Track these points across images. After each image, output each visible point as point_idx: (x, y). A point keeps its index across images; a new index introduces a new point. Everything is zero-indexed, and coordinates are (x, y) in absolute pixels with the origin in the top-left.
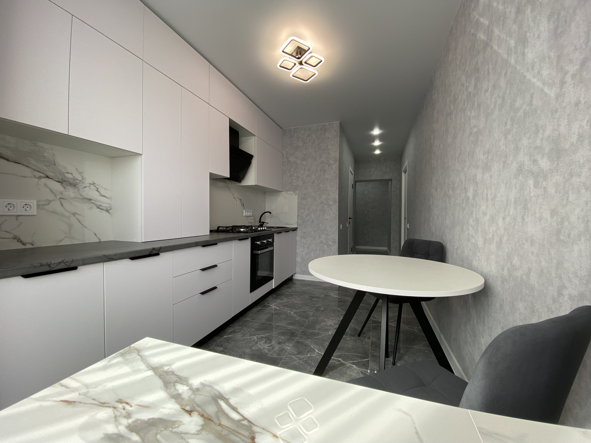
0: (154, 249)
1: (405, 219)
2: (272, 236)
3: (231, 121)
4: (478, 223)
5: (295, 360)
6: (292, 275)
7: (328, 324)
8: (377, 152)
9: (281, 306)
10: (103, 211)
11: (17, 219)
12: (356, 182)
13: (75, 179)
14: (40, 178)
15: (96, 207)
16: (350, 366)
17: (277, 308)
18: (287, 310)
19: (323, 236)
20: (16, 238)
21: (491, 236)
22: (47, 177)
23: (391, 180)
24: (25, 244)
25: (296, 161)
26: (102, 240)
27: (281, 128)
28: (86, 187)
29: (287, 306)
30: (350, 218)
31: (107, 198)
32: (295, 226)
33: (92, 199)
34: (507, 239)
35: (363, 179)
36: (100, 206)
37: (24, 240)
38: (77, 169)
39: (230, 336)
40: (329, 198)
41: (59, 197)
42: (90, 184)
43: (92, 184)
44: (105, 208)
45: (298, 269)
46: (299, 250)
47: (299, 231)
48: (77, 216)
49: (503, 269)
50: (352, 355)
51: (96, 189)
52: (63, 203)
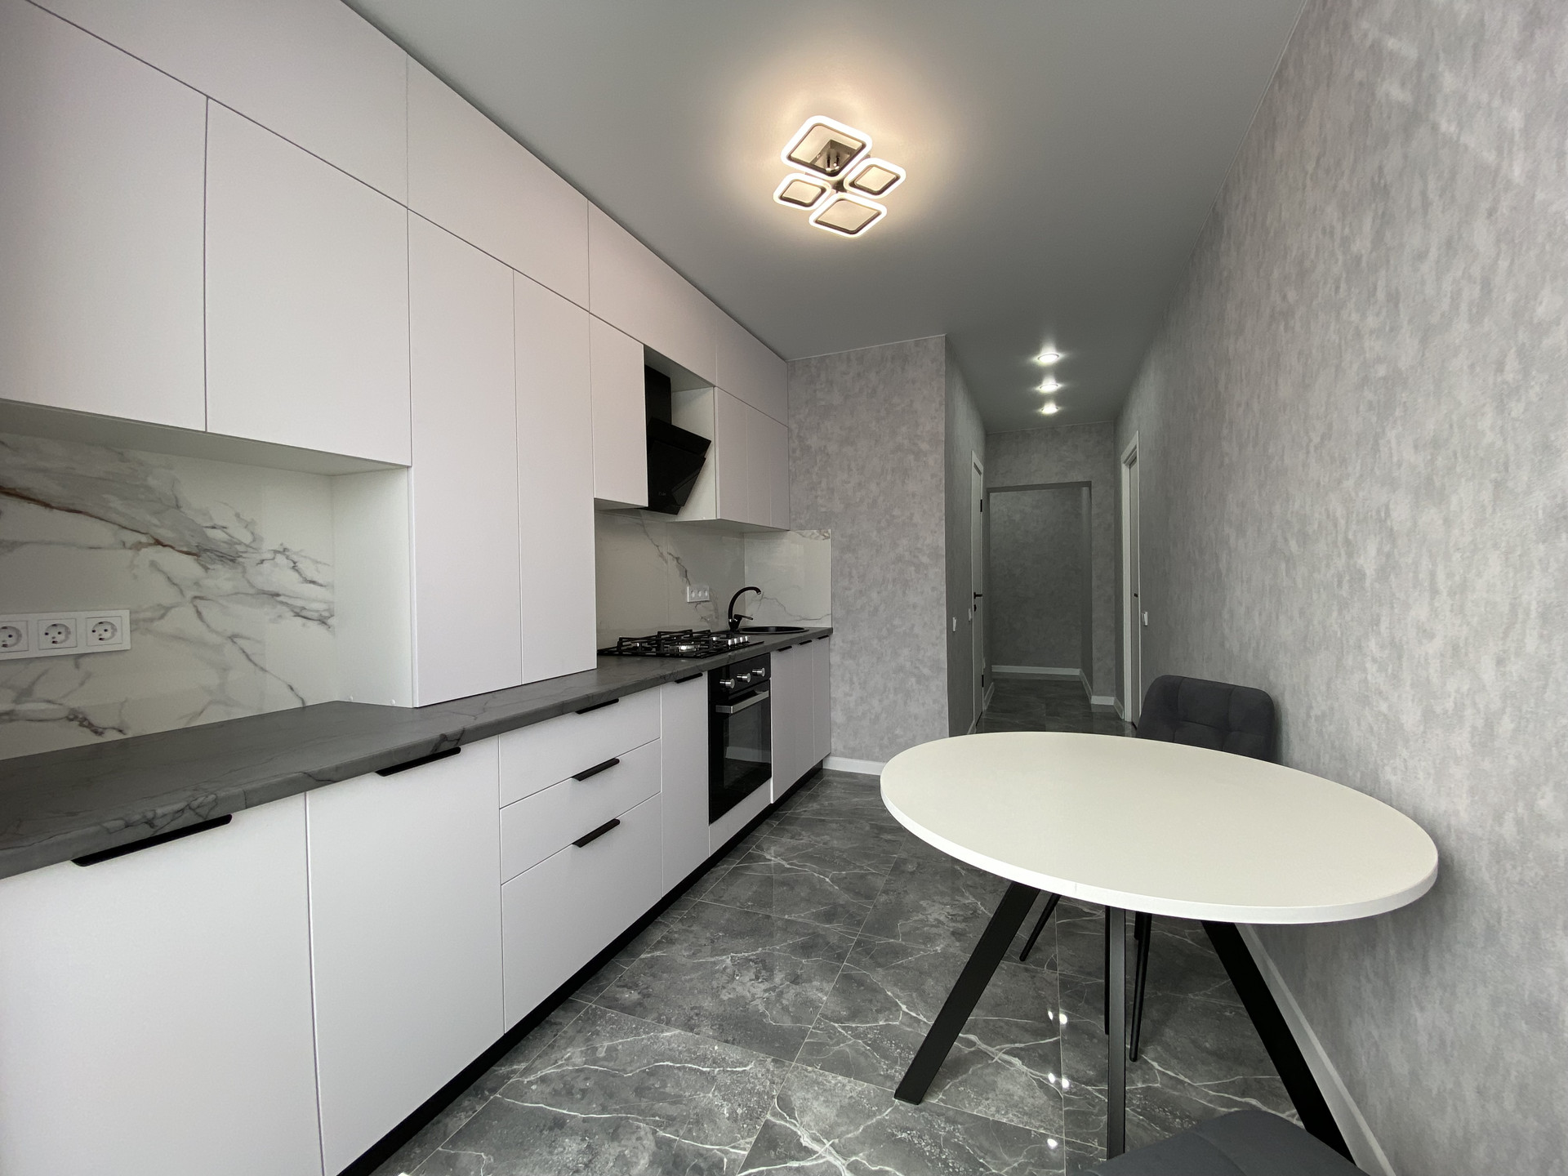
0: (444, 738)
1: (1136, 595)
2: (764, 660)
3: (648, 351)
4: (1400, 657)
5: (844, 1039)
6: (821, 762)
7: (931, 919)
8: (1050, 409)
9: (796, 857)
10: (310, 623)
11: (77, 666)
12: (988, 491)
13: (232, 542)
14: (138, 546)
15: (292, 614)
16: (1005, 1061)
17: (784, 863)
18: (811, 870)
19: (906, 652)
20: (75, 718)
21: (1449, 705)
22: (158, 543)
23: (1088, 484)
24: (100, 730)
25: (825, 447)
26: (309, 703)
27: (783, 359)
28: (263, 560)
29: (810, 857)
30: (976, 596)
31: (321, 585)
32: (826, 624)
33: (280, 593)
34: (1512, 726)
35: (1008, 483)
36: (304, 608)
37: (97, 721)
38: (238, 515)
39: (658, 953)
40: (919, 546)
41: (190, 594)
42: (276, 552)
43: (279, 552)
44: (315, 615)
45: (836, 743)
46: (839, 690)
47: (836, 639)
48: (240, 641)
49: (1499, 818)
50: (1007, 1023)
51: (292, 565)
52: (201, 609)
